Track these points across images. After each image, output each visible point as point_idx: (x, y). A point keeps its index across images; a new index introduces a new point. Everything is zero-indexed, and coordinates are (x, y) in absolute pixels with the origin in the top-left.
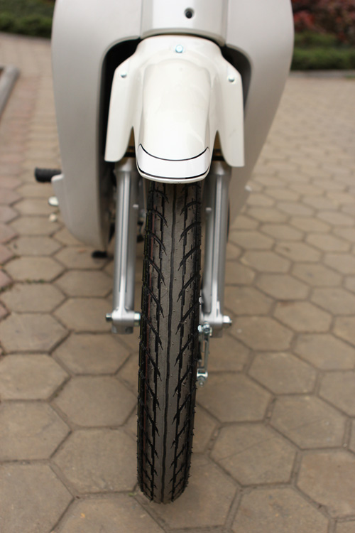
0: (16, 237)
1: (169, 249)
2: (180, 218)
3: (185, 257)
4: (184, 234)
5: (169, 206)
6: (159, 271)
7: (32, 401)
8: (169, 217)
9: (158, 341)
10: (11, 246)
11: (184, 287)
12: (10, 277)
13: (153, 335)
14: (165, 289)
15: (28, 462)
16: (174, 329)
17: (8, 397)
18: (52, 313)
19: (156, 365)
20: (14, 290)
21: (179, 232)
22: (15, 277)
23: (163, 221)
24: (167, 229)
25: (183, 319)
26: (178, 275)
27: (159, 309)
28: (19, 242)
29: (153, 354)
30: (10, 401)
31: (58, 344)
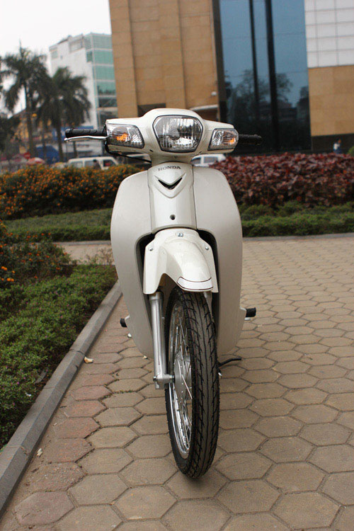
0: (118, 370)
1: (200, 324)
2: (202, 310)
3: (208, 326)
4: (205, 317)
5: (195, 305)
6: (197, 333)
7: (113, 448)
8: (196, 309)
9: (201, 364)
10: (115, 375)
11: (210, 339)
12: (111, 390)
13: (198, 362)
14: (201, 340)
15: (106, 474)
16: (208, 358)
17: (99, 447)
18: (134, 406)
19: (201, 376)
20: (112, 397)
21: (203, 316)
22: (113, 391)
23: (194, 311)
24: (197, 315)
25: (211, 353)
26: (206, 334)
27: (200, 349)
28: (120, 373)
29: (200, 371)
30: (100, 449)
31: (134, 422)
